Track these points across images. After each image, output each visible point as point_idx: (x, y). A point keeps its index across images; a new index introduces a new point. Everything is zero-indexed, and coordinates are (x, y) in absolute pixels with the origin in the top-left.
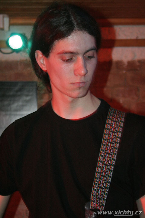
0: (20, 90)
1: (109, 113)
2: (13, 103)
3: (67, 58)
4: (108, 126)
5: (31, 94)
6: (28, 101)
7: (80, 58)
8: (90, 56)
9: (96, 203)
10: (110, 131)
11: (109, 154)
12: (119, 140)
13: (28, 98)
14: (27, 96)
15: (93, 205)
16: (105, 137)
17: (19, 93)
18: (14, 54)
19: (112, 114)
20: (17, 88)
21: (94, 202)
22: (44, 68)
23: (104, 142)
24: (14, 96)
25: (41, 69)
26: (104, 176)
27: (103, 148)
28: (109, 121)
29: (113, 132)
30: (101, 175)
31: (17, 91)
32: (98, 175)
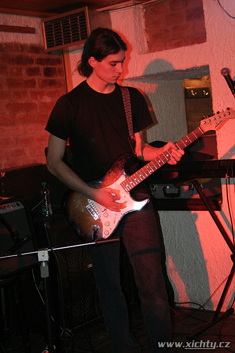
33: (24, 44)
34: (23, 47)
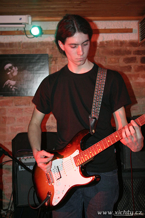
0: (39, 59)
1: (99, 70)
2: (35, 67)
3: (74, 46)
4: (98, 77)
5: (45, 61)
6: (43, 65)
7: (80, 46)
8: (85, 44)
9: (95, 115)
10: (99, 79)
11: (99, 90)
12: (104, 83)
13: (43, 64)
14: (43, 62)
15: (93, 116)
16: (97, 82)
17: (38, 61)
18: (35, 38)
19: (100, 70)
20: (37, 58)
21: (93, 114)
22: (63, 49)
23: (97, 85)
24: (35, 62)
25: (62, 50)
26: (98, 102)
27: (96, 87)
28: (99, 74)
29: (101, 79)
30: (96, 101)
31: (37, 60)
32: (94, 101)
33: (123, 41)
34: (122, 43)
